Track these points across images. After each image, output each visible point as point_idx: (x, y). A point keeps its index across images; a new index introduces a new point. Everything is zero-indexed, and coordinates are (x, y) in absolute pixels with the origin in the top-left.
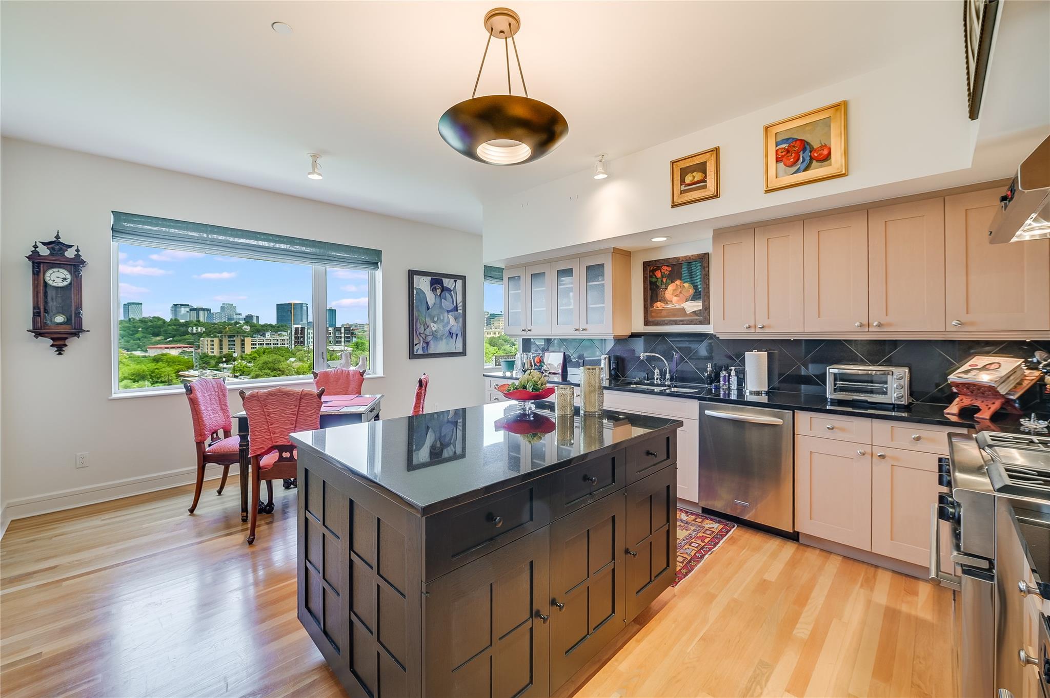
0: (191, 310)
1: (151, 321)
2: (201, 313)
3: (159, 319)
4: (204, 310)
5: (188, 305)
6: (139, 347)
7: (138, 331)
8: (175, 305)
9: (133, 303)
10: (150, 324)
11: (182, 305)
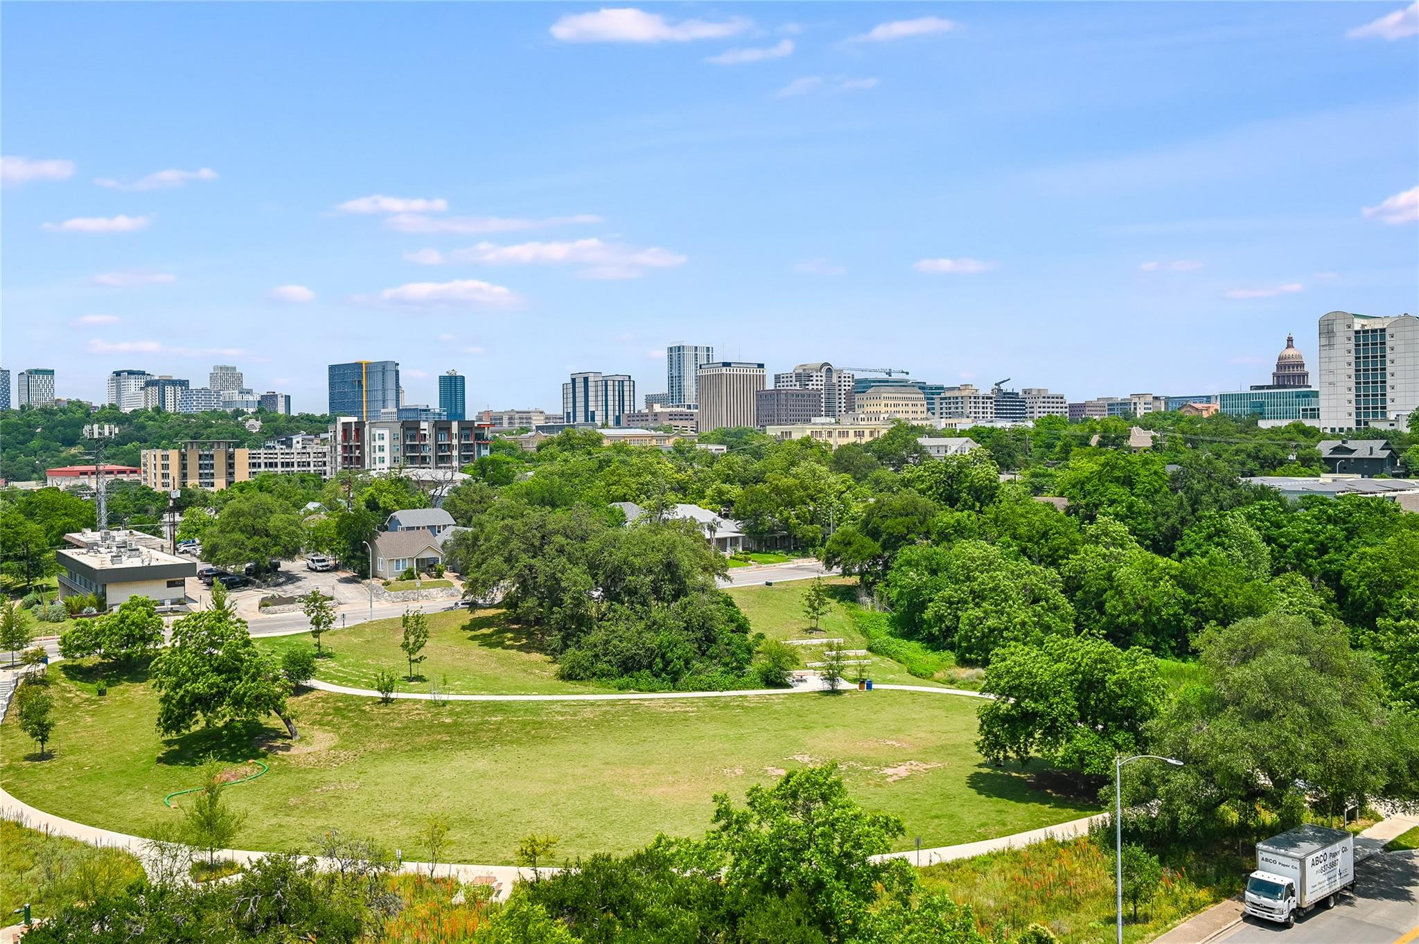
0: (148, 384)
1: (63, 411)
2: (169, 390)
3: (79, 404)
4: (174, 383)
5: (143, 373)
6: (33, 471)
7: (33, 435)
8: (118, 374)
9: (37, 372)
10: (60, 417)
11: (130, 373)
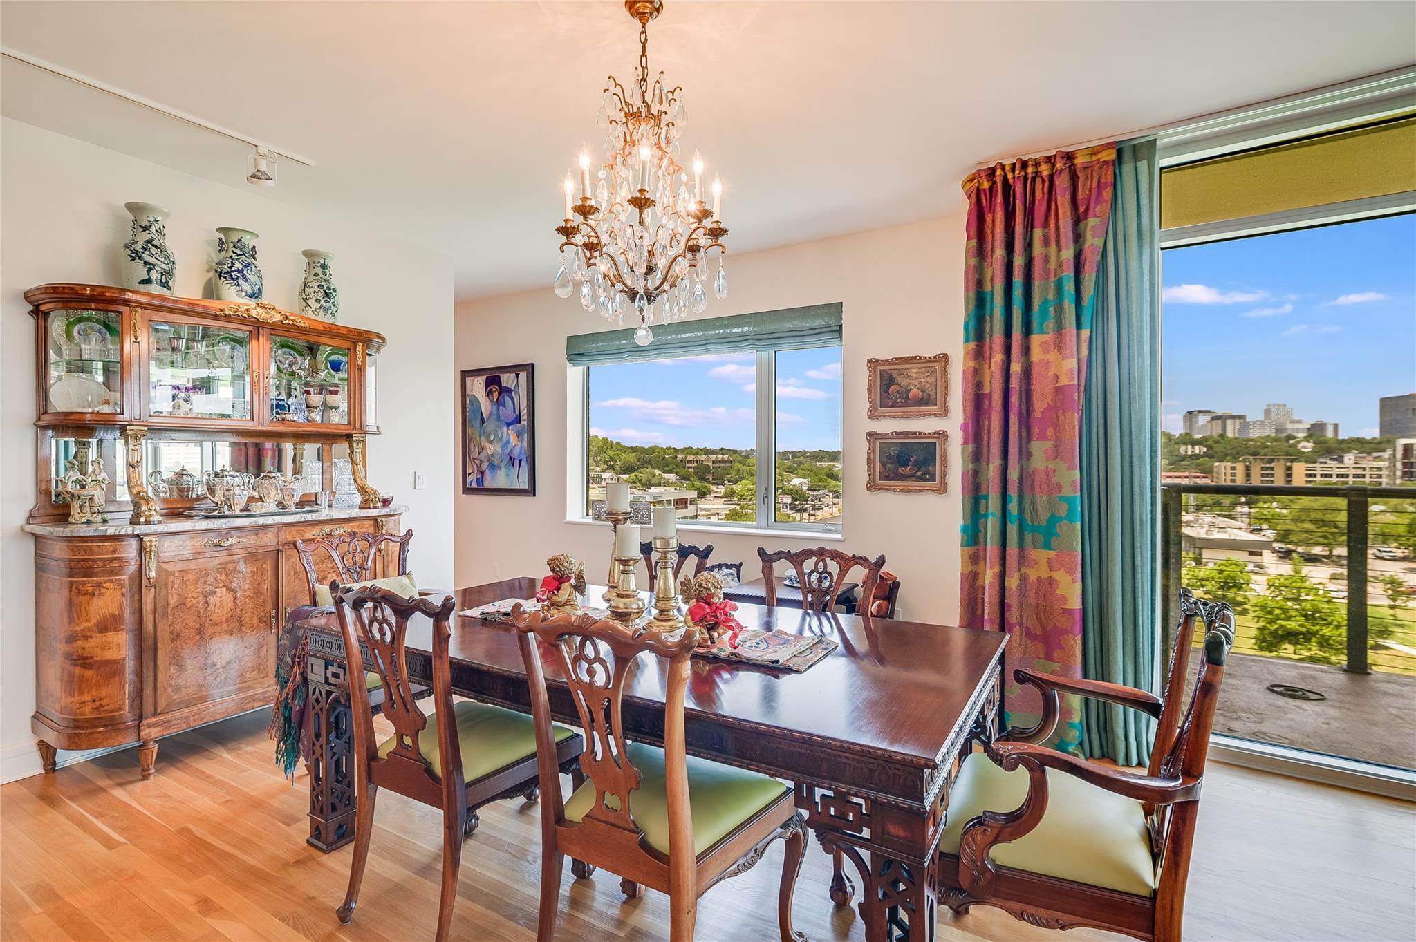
0: (1214, 418)
2: (1229, 422)
4: (1234, 417)
5: (1209, 412)
8: (1190, 413)
11: (1200, 412)
